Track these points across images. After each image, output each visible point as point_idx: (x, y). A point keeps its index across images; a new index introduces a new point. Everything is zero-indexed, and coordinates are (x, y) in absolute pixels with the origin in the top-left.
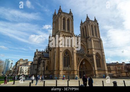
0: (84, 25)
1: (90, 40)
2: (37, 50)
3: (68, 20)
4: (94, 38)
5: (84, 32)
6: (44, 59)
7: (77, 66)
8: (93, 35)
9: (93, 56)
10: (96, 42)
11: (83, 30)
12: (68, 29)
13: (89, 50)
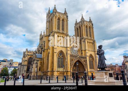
0: (78, 25)
1: (84, 41)
2: (27, 50)
3: (63, 20)
4: (89, 39)
5: (78, 33)
6: (36, 60)
7: (71, 67)
8: (87, 36)
9: (86, 58)
10: (90, 44)
11: (78, 30)
12: (63, 29)
13: (83, 52)
